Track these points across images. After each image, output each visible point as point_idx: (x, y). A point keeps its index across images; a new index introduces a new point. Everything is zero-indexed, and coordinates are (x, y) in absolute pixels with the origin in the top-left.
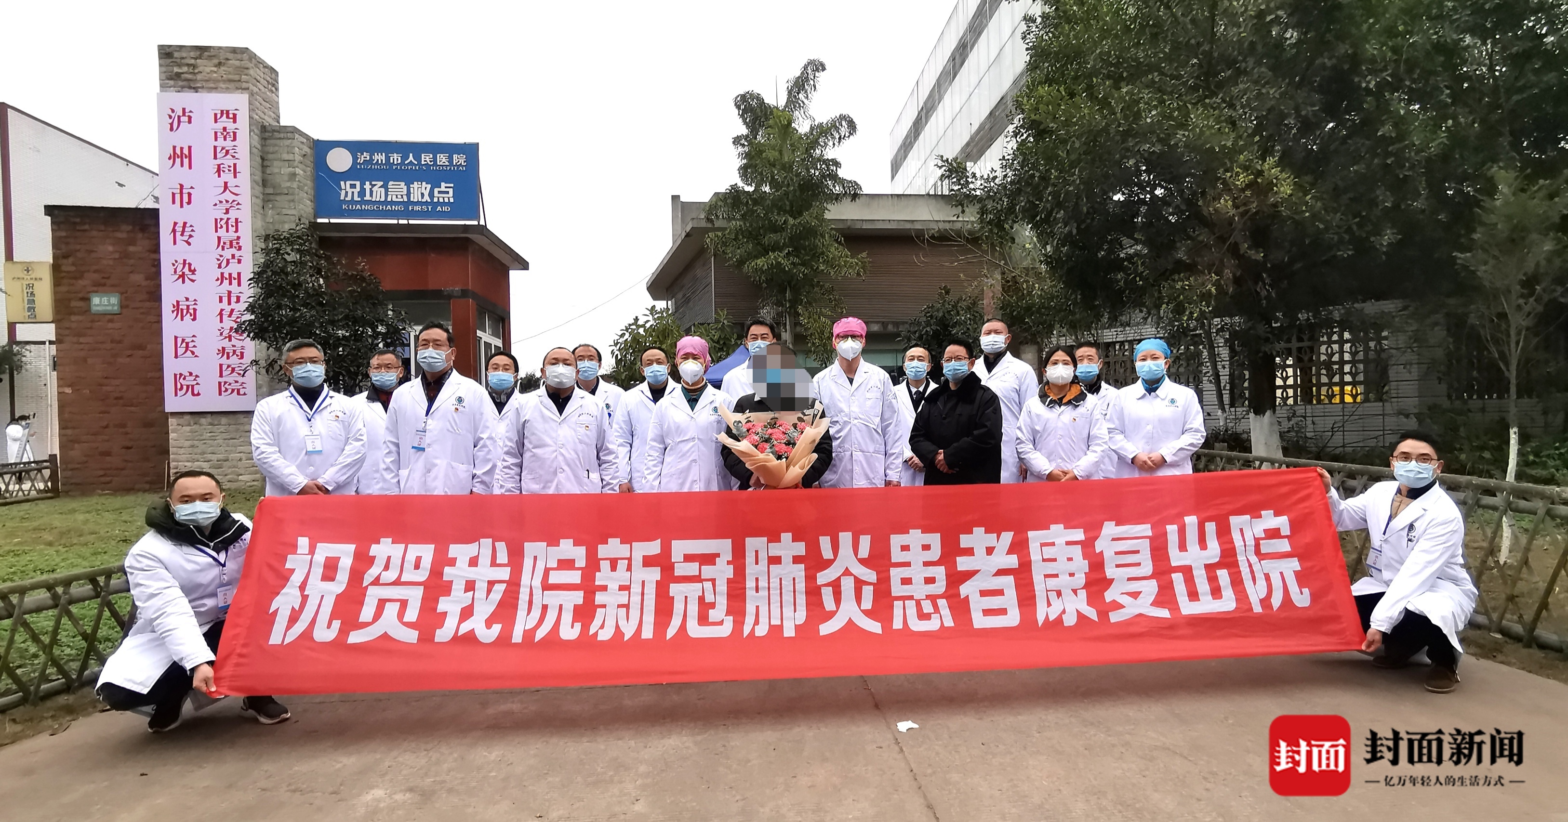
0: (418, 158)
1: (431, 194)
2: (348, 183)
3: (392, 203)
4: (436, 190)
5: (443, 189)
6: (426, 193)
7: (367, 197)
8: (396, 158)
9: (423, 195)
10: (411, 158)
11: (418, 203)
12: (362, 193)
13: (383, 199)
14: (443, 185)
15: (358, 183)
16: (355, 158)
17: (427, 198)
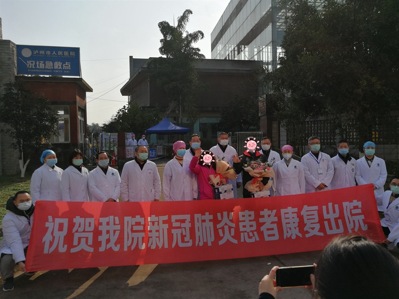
0: (57, 53)
1: (62, 66)
2: (30, 62)
3: (47, 69)
4: (64, 65)
5: (66, 64)
6: (60, 66)
7: (38, 67)
8: (48, 53)
9: (59, 66)
10: (54, 53)
11: (57, 69)
12: (36, 65)
13: (44, 68)
14: (67, 63)
15: (34, 62)
16: (33, 53)
17: (60, 68)
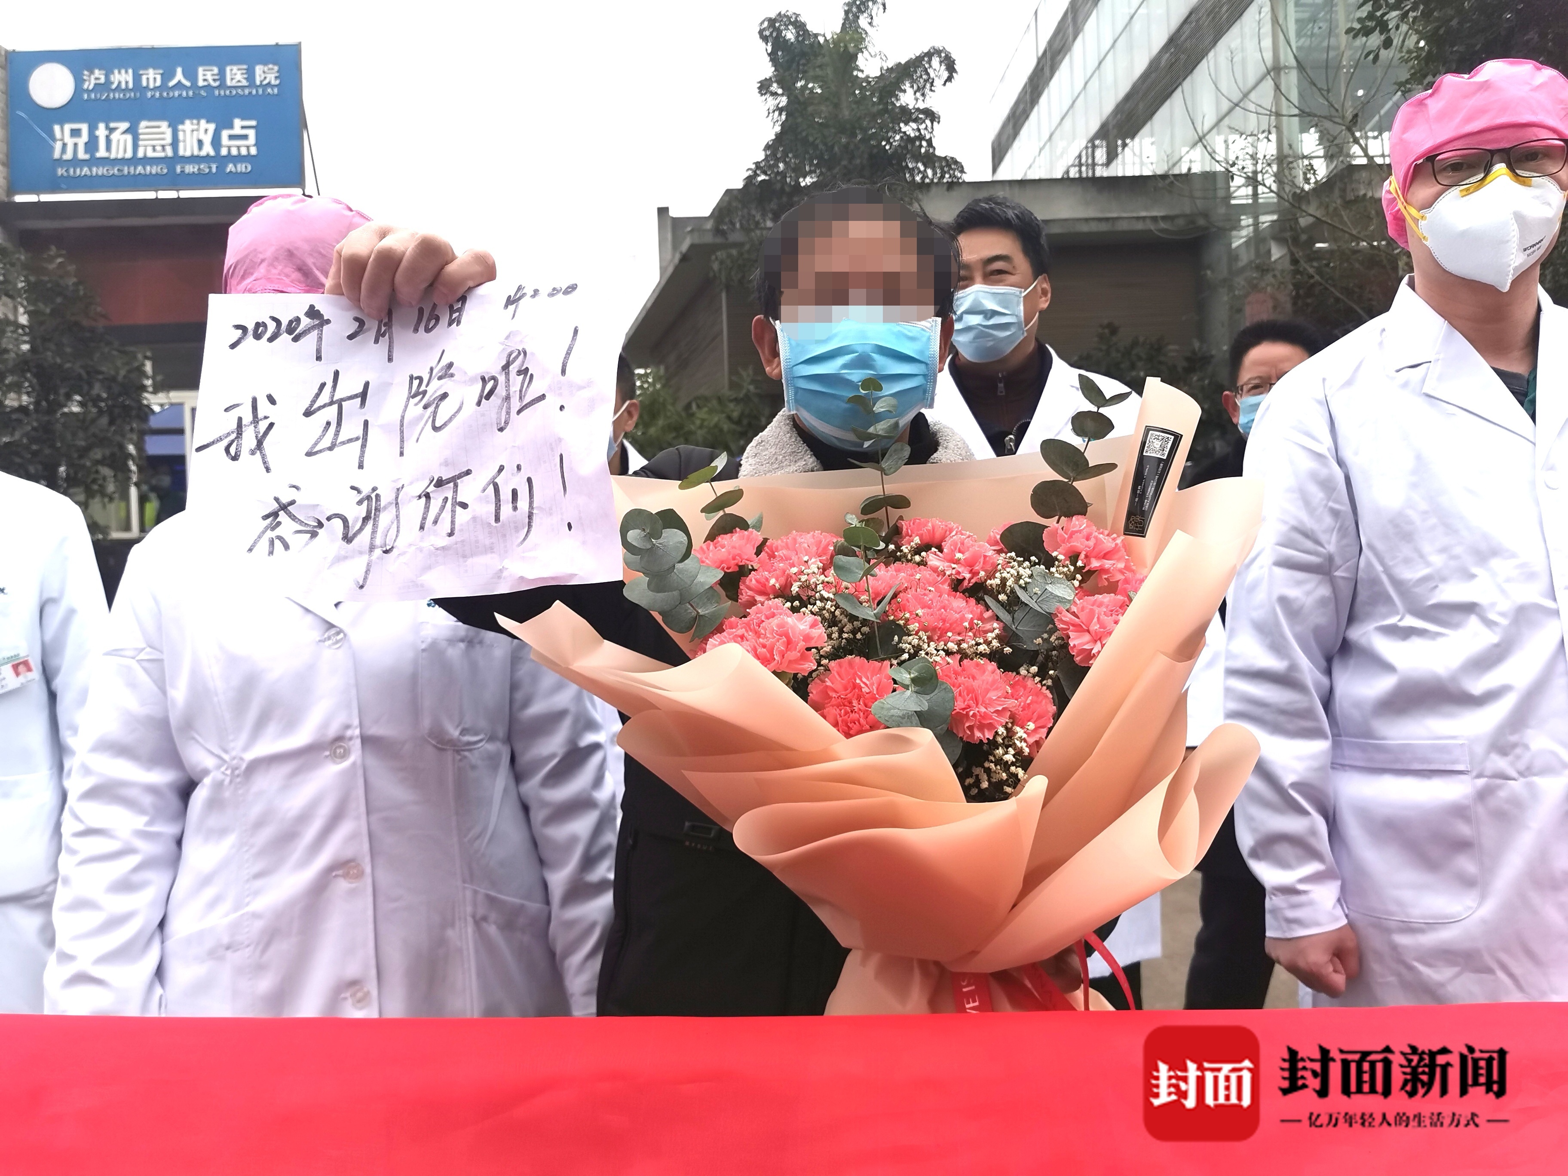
0: (191, 75)
1: (216, 142)
2: (68, 127)
3: (146, 160)
4: (225, 134)
5: (237, 130)
6: (207, 139)
7: (102, 153)
8: (152, 77)
9: (200, 143)
10: (179, 76)
11: (193, 159)
12: (92, 144)
13: (129, 155)
14: (238, 123)
15: (84, 128)
16: (79, 81)
17: (208, 150)
